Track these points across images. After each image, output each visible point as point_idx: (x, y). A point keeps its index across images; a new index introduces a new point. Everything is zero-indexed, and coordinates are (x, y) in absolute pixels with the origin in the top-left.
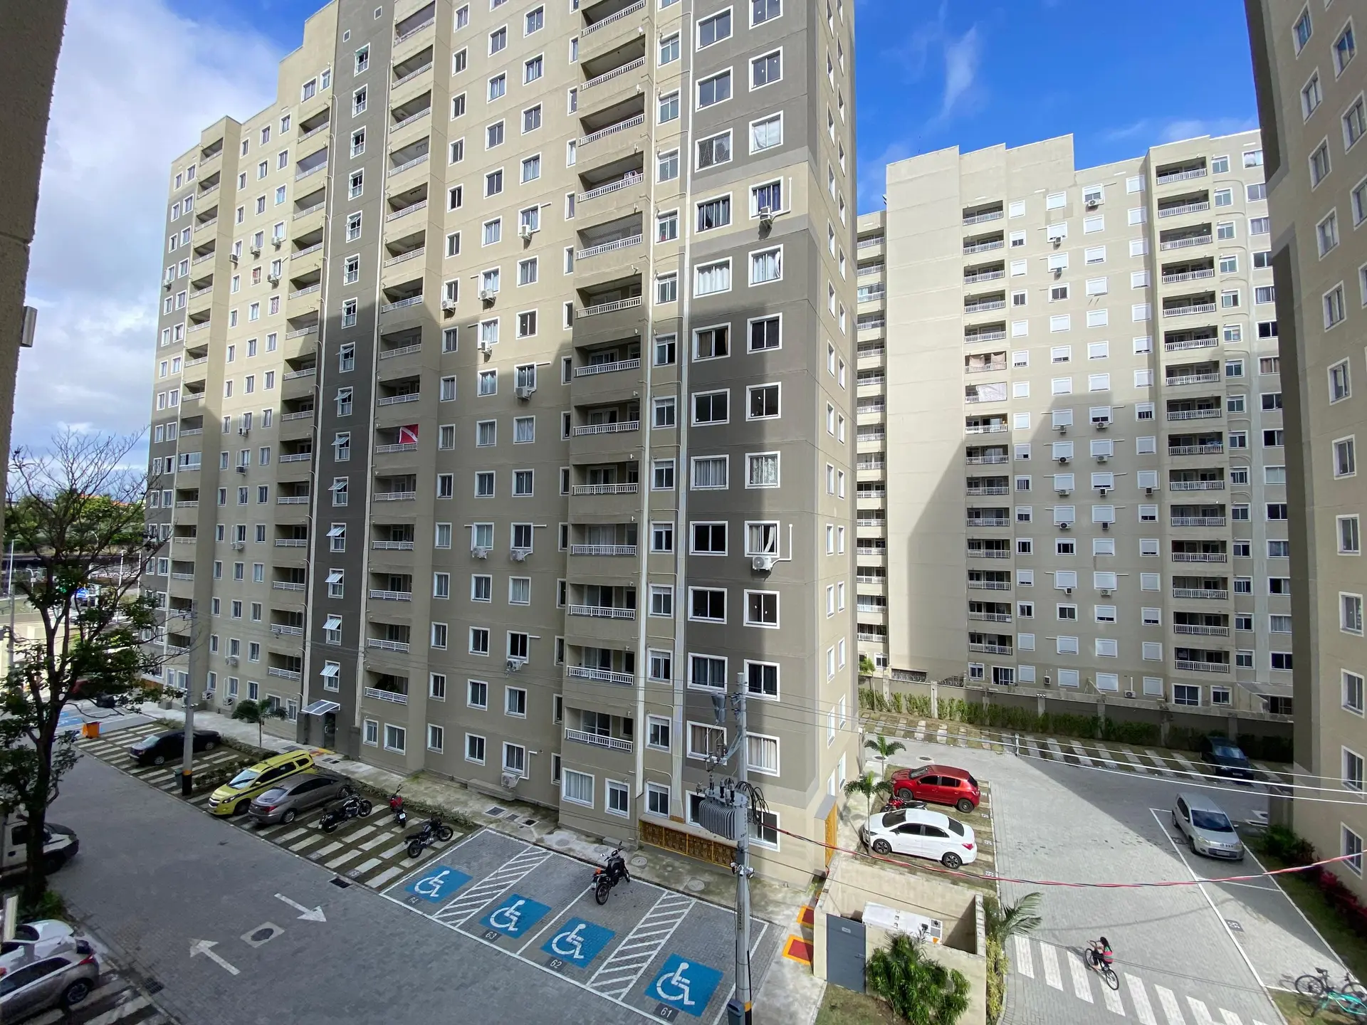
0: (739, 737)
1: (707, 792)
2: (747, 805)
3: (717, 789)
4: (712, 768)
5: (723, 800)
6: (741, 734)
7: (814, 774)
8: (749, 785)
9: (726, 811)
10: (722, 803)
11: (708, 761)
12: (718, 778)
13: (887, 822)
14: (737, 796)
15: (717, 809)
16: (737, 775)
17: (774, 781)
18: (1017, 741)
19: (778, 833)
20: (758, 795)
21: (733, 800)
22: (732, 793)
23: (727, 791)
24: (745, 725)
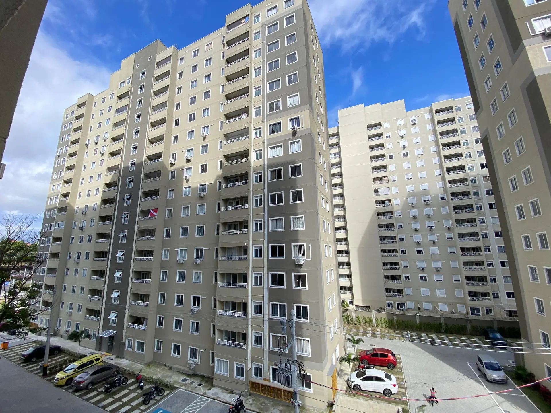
0: (292, 339)
1: (279, 366)
2: (297, 371)
3: (284, 364)
4: (281, 354)
5: (287, 369)
6: (293, 337)
7: (325, 355)
8: (297, 362)
9: (288, 374)
10: (286, 370)
11: (279, 351)
12: (283, 359)
13: (358, 376)
14: (293, 367)
15: (283, 373)
16: (292, 357)
17: (308, 359)
18: (409, 334)
19: (311, 383)
20: (301, 366)
21: (291, 369)
22: (290, 365)
23: (288, 365)
24: (295, 334)
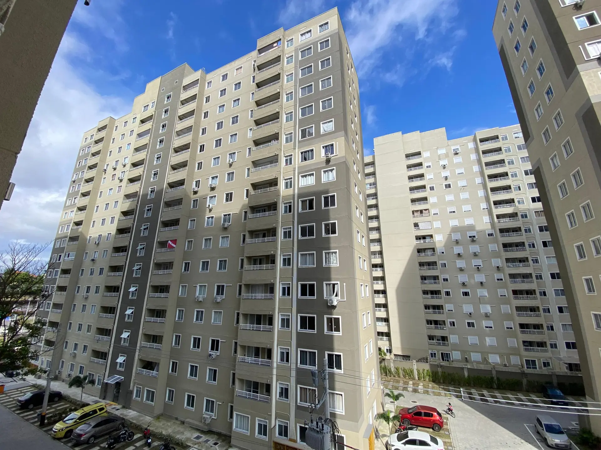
0: (325, 393)
1: (310, 424)
2: (330, 432)
3: (315, 423)
4: (312, 411)
5: (318, 430)
6: (326, 391)
7: (361, 413)
8: (331, 420)
9: (320, 436)
10: (317, 431)
11: (310, 407)
12: (315, 417)
13: (400, 439)
14: (325, 427)
15: (315, 434)
16: (325, 415)
17: (342, 417)
18: (462, 392)
19: (345, 447)
20: (335, 426)
21: (323, 430)
22: (323, 425)
23: (320, 424)
24: (328, 387)
